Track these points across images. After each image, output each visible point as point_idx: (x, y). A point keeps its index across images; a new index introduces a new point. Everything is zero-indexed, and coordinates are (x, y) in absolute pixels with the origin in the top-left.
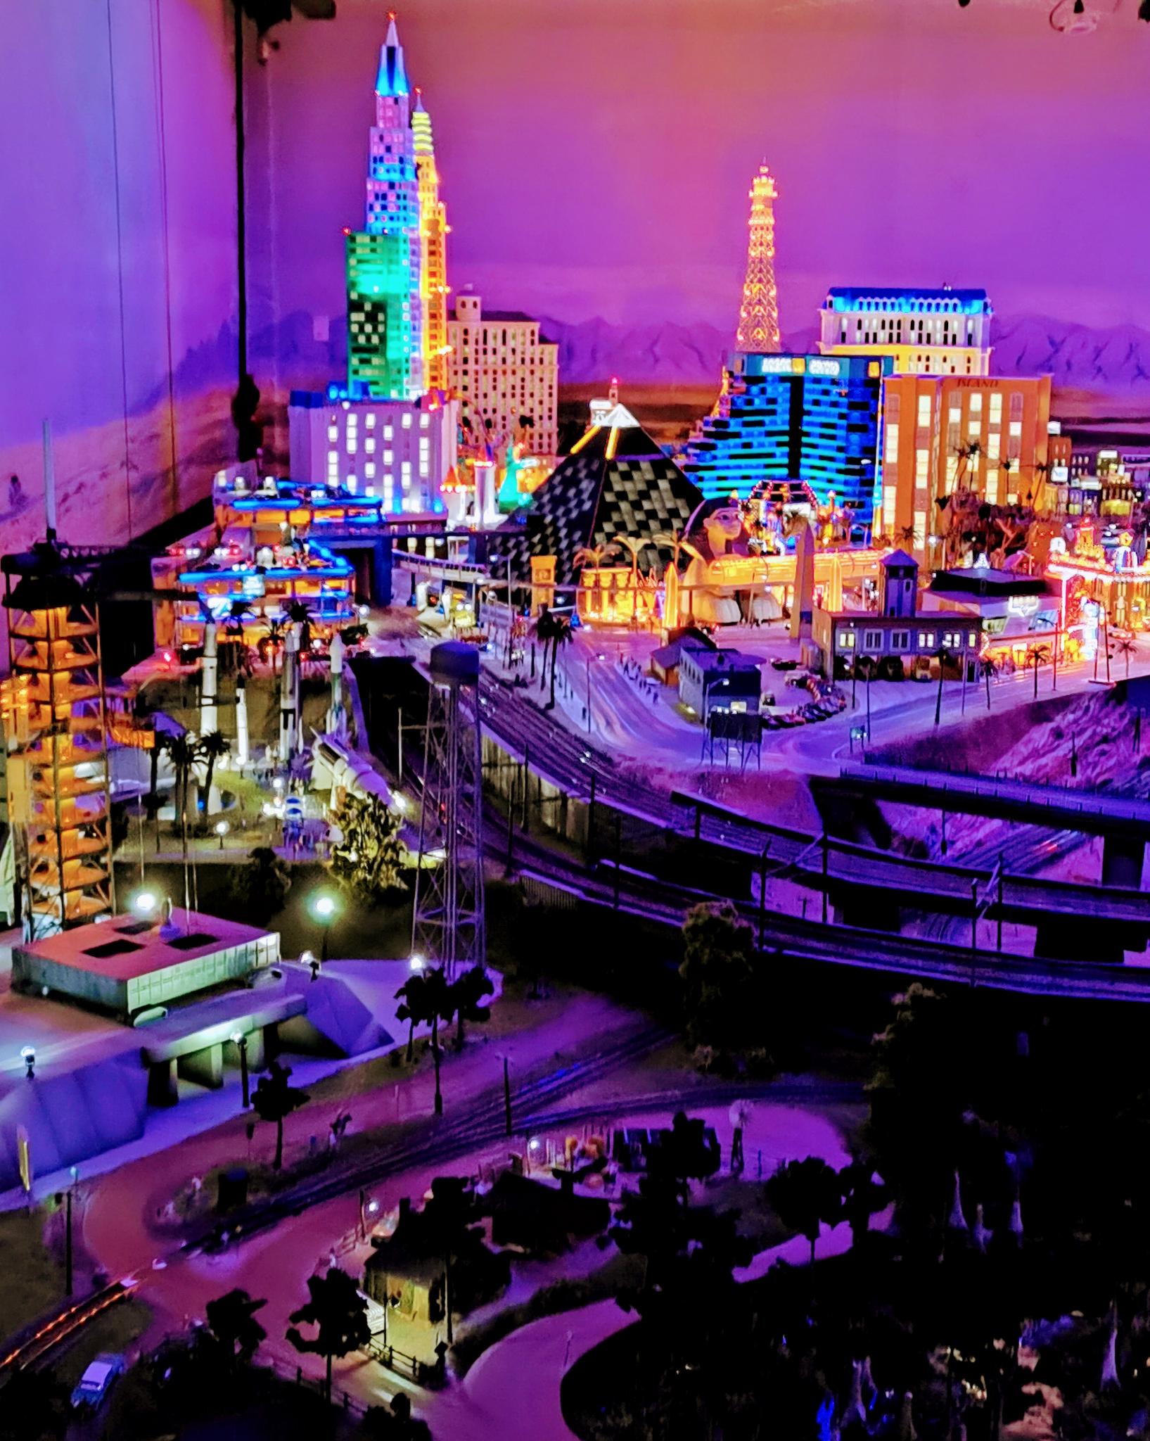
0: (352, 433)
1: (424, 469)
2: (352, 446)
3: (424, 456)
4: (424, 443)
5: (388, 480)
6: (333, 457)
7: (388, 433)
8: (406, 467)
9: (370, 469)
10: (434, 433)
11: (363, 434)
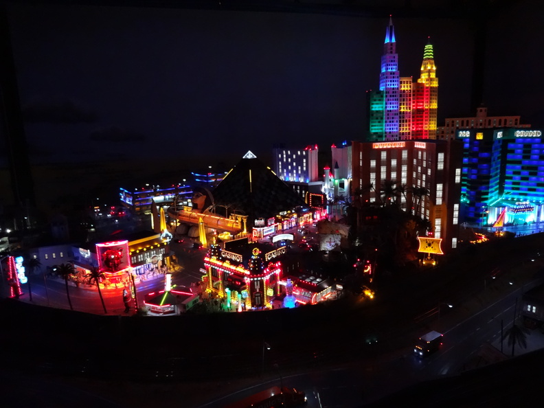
0: (285, 156)
1: (305, 169)
2: (285, 160)
3: (305, 165)
4: (305, 161)
5: (295, 171)
6: (280, 163)
7: (294, 156)
8: (300, 168)
9: (290, 167)
10: (306, 157)
11: (288, 156)
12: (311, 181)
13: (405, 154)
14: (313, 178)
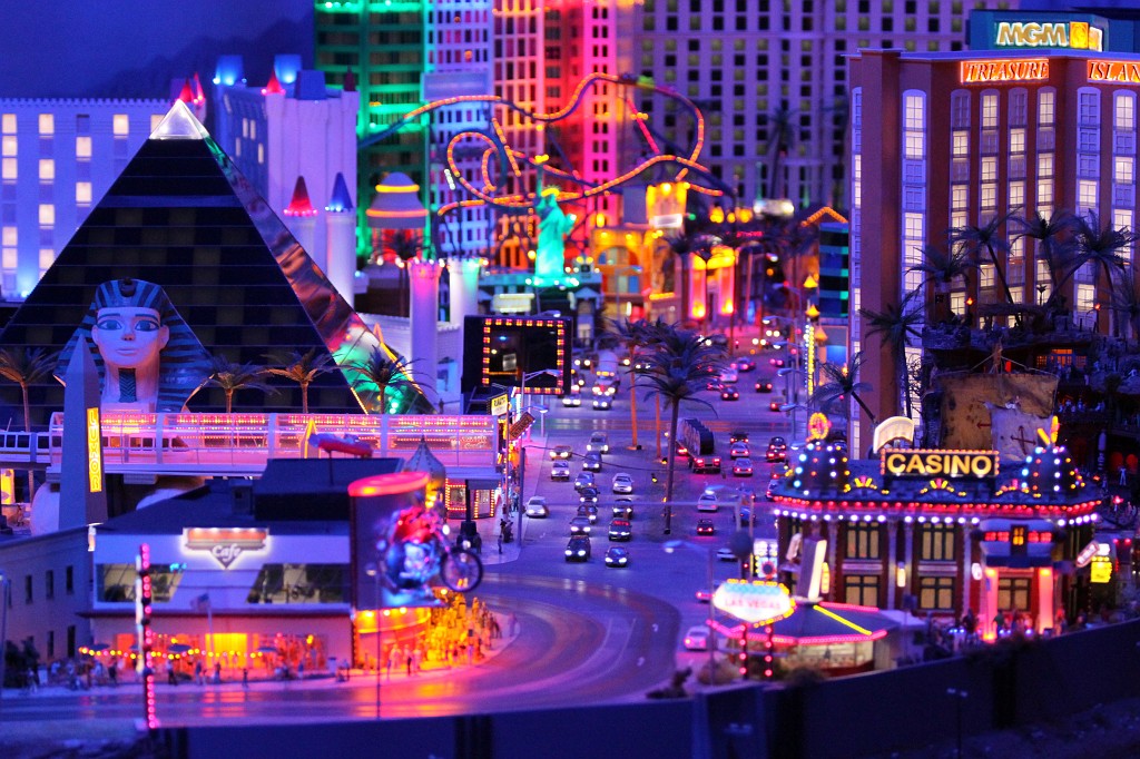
0: (10, 146)
2: (10, 171)
7: (84, 147)
11: (32, 148)
13: (1046, 109)
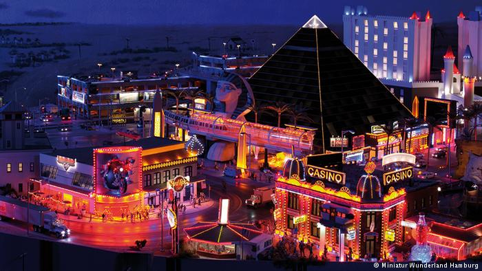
0: (367, 30)
1: (405, 55)
2: (366, 38)
3: (406, 48)
4: (406, 40)
6: (357, 43)
7: (386, 31)
8: (395, 53)
12: (417, 80)
14: (422, 74)
